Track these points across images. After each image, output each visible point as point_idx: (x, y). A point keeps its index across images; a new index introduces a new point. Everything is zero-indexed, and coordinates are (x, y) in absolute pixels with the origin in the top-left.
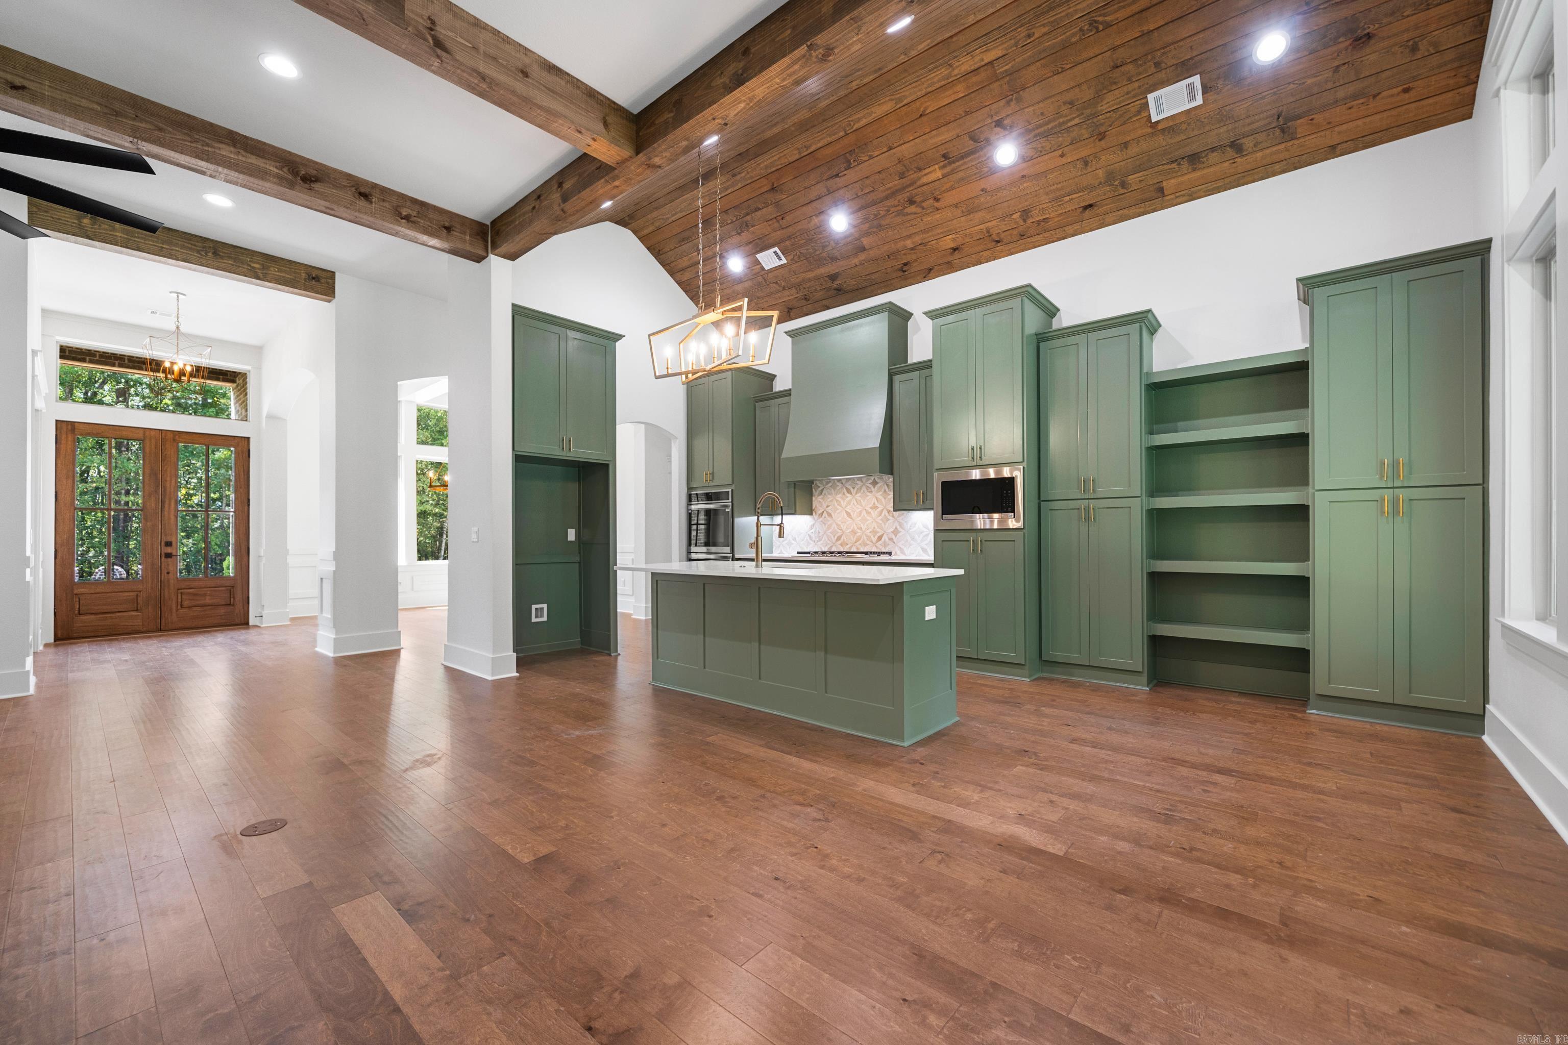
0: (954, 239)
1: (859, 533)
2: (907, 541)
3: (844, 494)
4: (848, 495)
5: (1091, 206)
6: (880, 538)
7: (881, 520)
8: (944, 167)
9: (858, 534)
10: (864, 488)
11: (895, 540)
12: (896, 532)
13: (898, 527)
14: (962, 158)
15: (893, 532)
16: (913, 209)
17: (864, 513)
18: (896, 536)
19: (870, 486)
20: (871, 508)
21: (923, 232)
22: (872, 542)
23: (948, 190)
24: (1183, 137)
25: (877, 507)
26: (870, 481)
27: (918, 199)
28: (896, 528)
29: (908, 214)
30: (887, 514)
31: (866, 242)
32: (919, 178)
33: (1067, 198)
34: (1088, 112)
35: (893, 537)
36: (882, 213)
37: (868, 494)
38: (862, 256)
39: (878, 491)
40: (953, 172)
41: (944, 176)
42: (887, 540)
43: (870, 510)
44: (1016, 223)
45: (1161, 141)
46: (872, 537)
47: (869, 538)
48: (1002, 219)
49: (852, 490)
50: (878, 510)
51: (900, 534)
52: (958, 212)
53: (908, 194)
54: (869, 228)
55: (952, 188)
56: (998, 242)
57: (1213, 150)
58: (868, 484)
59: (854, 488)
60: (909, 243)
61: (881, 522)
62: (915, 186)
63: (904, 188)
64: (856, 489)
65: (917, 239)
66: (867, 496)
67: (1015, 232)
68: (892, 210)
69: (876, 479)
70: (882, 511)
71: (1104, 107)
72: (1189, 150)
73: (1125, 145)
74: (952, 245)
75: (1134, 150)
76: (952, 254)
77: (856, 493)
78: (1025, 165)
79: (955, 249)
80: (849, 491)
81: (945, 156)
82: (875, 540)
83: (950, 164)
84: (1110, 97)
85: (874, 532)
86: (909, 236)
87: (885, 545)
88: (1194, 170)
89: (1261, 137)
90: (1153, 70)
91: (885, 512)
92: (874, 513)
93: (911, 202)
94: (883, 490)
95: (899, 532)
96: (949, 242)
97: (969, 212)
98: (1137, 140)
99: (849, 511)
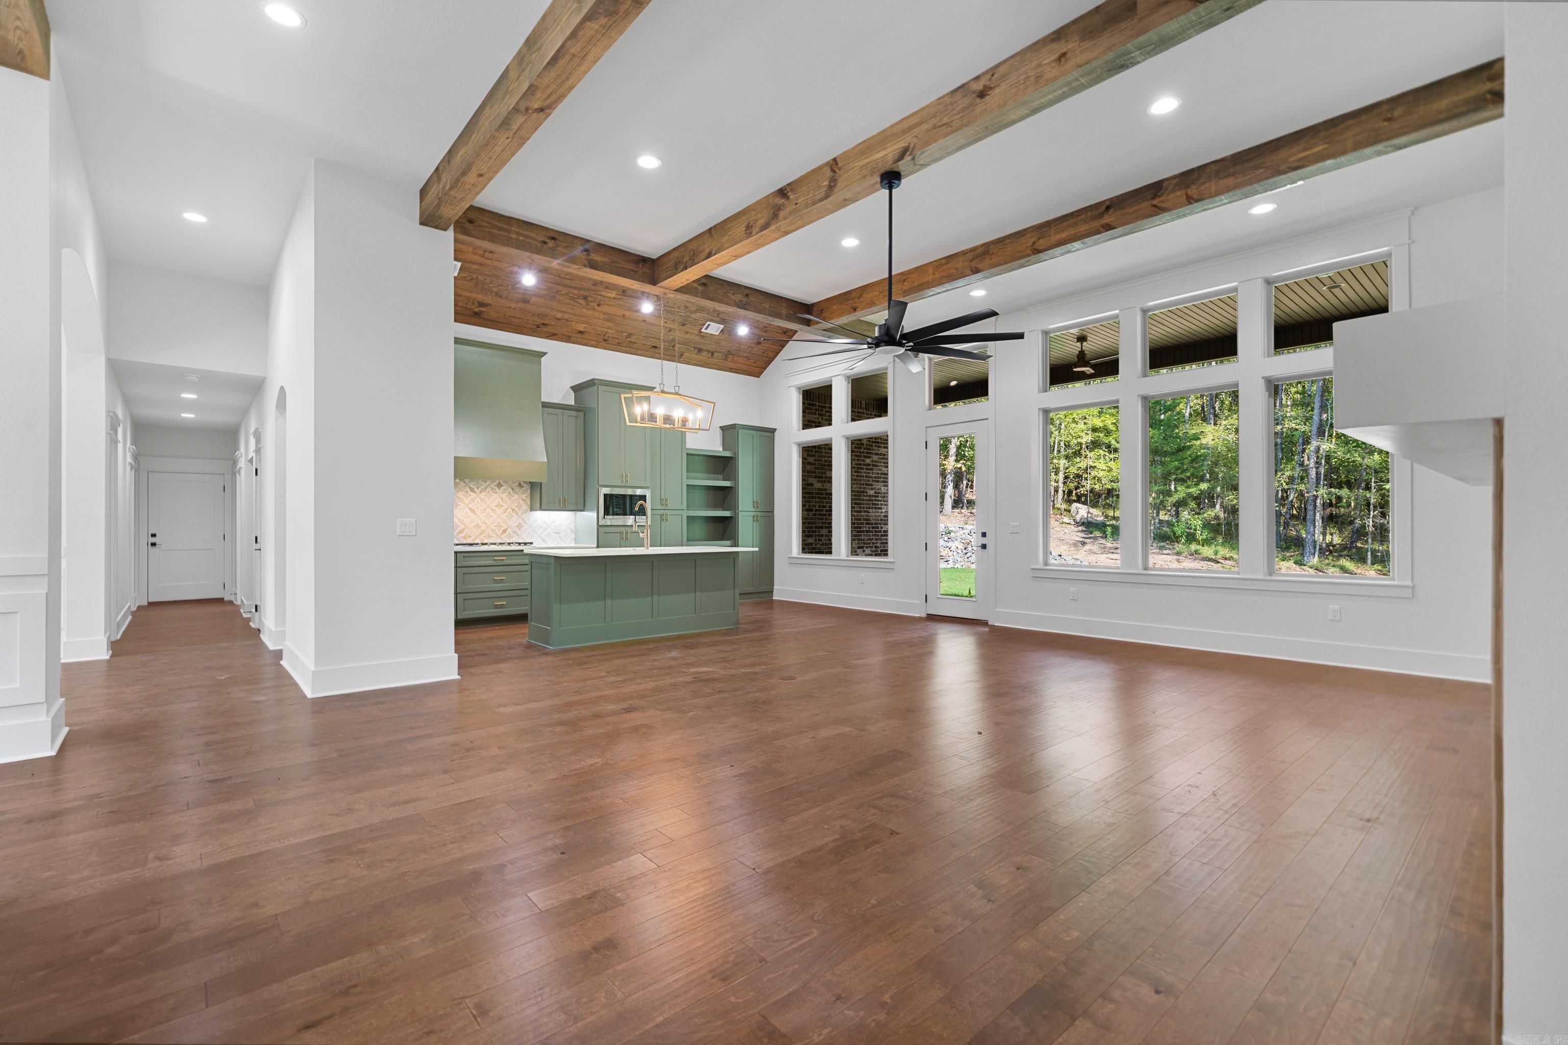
0: (586, 327)
1: (484, 527)
2: (529, 533)
3: (467, 492)
4: (472, 493)
5: (656, 347)
6: (505, 531)
7: (506, 516)
8: (619, 295)
9: (482, 528)
10: (489, 489)
11: (518, 533)
12: (519, 526)
13: (522, 523)
14: (630, 297)
15: (517, 526)
16: (582, 301)
17: (489, 510)
18: (519, 529)
19: (495, 488)
20: (496, 506)
21: (574, 314)
22: (497, 534)
23: (608, 305)
24: (703, 341)
25: (502, 506)
26: (496, 484)
27: (590, 299)
28: (520, 523)
29: (576, 302)
30: (511, 512)
31: (534, 300)
32: (602, 291)
33: (651, 339)
34: (688, 314)
35: (518, 530)
36: (563, 292)
37: (493, 494)
38: (521, 305)
39: (504, 491)
40: (619, 299)
41: (614, 298)
42: (511, 533)
43: (495, 508)
44: (622, 337)
45: (698, 339)
46: (497, 530)
47: (493, 531)
48: (618, 332)
49: (476, 489)
50: (503, 508)
51: (523, 528)
52: (602, 317)
53: (588, 294)
54: (546, 295)
55: (612, 305)
56: (605, 340)
57: (707, 351)
58: (493, 485)
59: (478, 488)
60: (559, 315)
61: (506, 518)
62: (596, 293)
63: (589, 290)
64: (480, 489)
65: (567, 316)
66: (492, 496)
67: (617, 341)
68: (571, 295)
69: (501, 483)
70: (506, 509)
71: (694, 316)
72: (701, 347)
73: (687, 333)
74: (582, 329)
75: (688, 336)
76: (577, 333)
77: (481, 493)
78: (653, 317)
79: (580, 332)
80: (472, 490)
81: (624, 291)
82: (499, 533)
83: (622, 295)
84: (698, 314)
85: (499, 526)
86: (564, 312)
87: (509, 536)
88: (697, 354)
89: (720, 355)
90: (716, 315)
91: (510, 510)
92: (499, 511)
93: (585, 298)
94: (508, 492)
95: (522, 526)
96: (581, 327)
97: (607, 320)
98: (692, 333)
99: (473, 508)
